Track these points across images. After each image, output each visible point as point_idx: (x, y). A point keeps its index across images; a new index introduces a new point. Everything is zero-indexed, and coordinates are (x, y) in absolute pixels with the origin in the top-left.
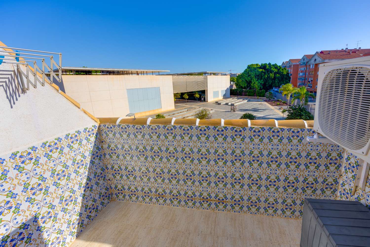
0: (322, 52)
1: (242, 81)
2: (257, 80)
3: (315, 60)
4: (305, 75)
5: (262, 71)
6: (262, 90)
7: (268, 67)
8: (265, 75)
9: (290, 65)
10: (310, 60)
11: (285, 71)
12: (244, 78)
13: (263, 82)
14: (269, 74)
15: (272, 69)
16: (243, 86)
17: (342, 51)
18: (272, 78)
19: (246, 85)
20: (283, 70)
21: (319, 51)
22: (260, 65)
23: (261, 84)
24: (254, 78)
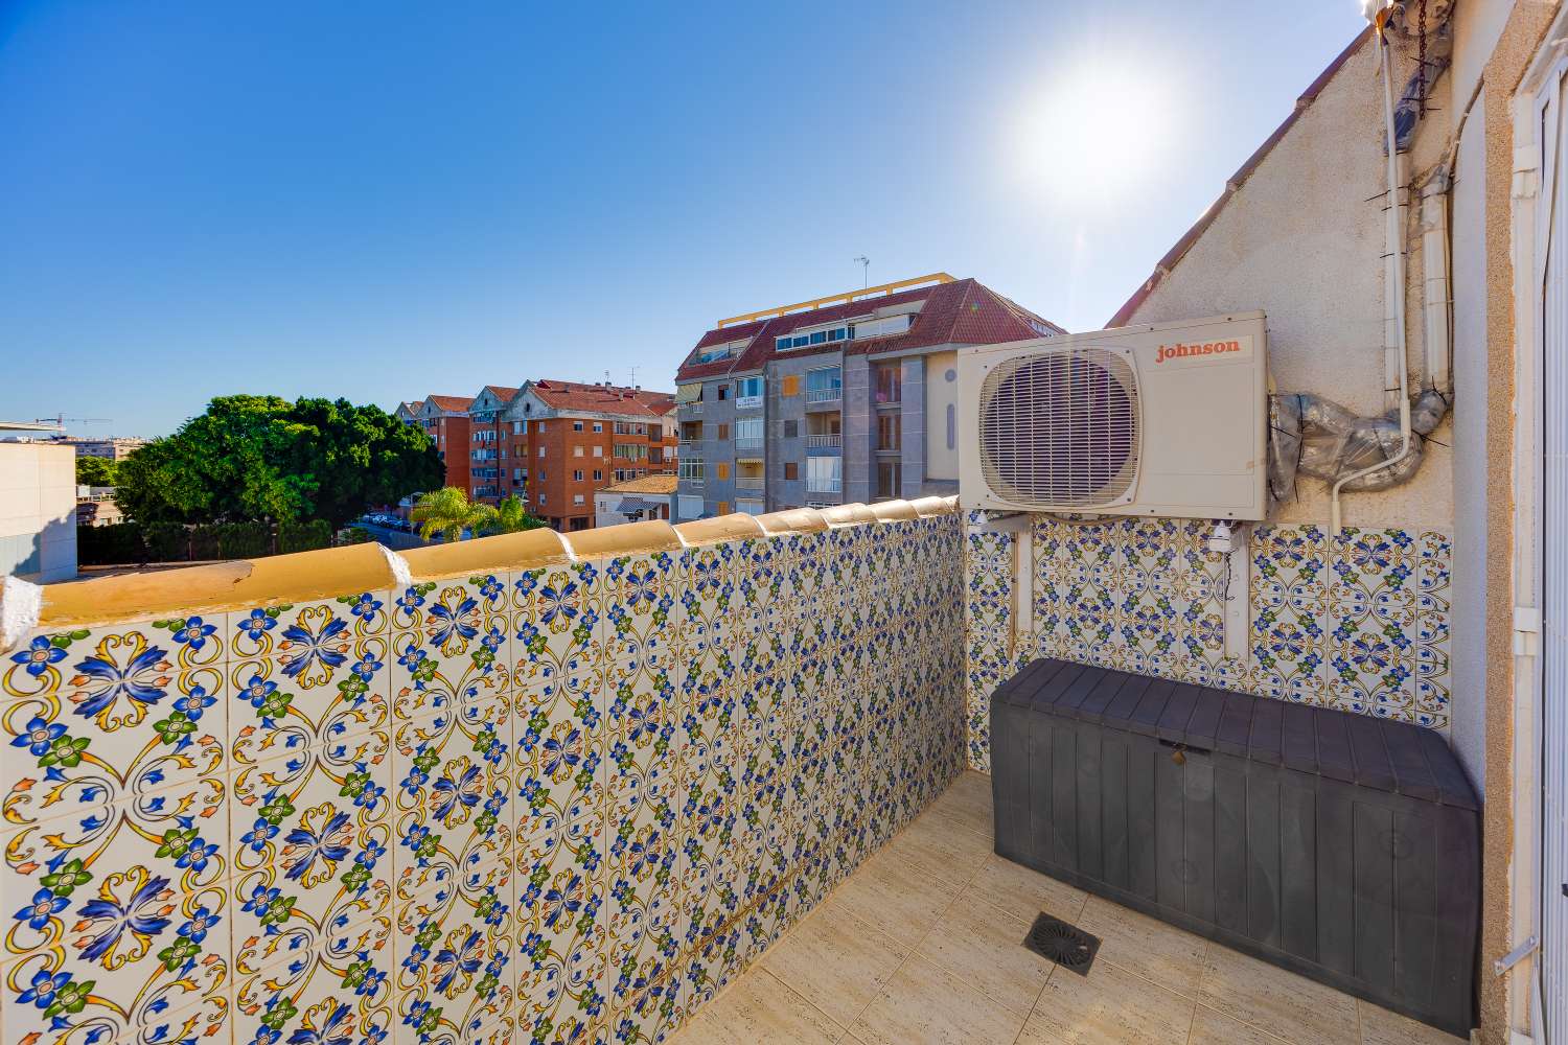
0: (542, 384)
1: (179, 477)
2: (279, 476)
3: (528, 407)
4: (498, 456)
5: (308, 433)
6: (314, 524)
7: (335, 417)
8: (325, 453)
9: (432, 415)
10: (510, 406)
11: (419, 437)
12: (192, 461)
13: (317, 484)
14: (344, 448)
15: (360, 426)
16: (185, 508)
17: (597, 388)
18: (362, 464)
19: (204, 499)
20: (409, 433)
21: (536, 379)
22: (288, 405)
23: (303, 492)
24: (261, 463)
